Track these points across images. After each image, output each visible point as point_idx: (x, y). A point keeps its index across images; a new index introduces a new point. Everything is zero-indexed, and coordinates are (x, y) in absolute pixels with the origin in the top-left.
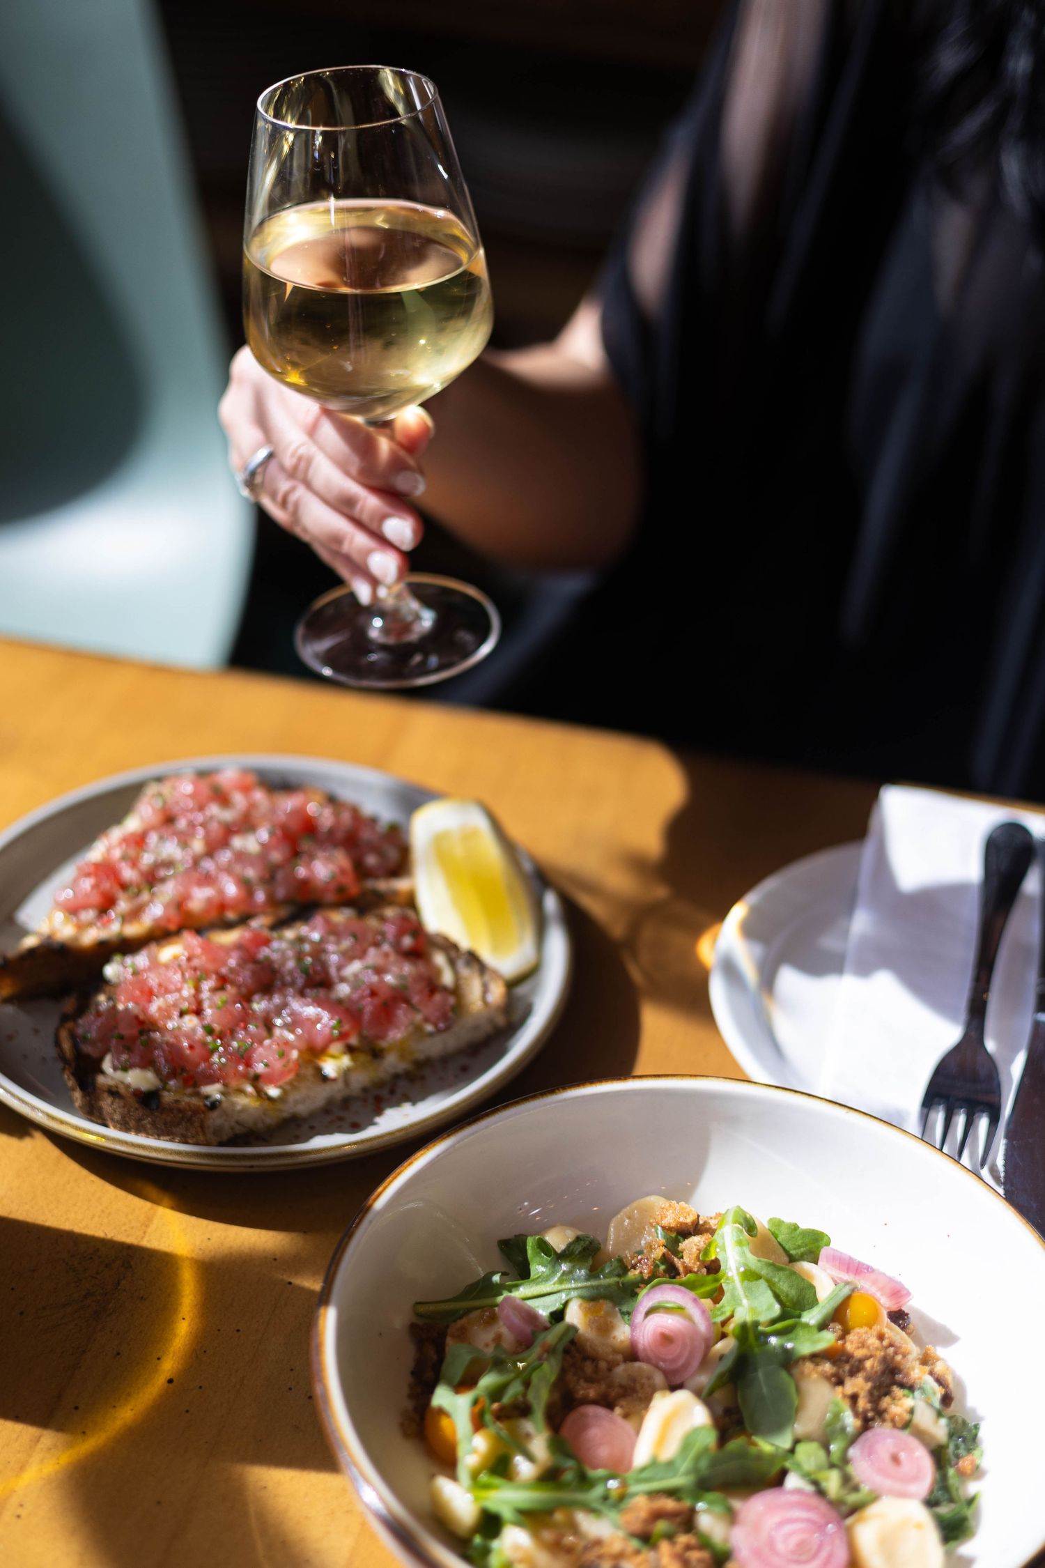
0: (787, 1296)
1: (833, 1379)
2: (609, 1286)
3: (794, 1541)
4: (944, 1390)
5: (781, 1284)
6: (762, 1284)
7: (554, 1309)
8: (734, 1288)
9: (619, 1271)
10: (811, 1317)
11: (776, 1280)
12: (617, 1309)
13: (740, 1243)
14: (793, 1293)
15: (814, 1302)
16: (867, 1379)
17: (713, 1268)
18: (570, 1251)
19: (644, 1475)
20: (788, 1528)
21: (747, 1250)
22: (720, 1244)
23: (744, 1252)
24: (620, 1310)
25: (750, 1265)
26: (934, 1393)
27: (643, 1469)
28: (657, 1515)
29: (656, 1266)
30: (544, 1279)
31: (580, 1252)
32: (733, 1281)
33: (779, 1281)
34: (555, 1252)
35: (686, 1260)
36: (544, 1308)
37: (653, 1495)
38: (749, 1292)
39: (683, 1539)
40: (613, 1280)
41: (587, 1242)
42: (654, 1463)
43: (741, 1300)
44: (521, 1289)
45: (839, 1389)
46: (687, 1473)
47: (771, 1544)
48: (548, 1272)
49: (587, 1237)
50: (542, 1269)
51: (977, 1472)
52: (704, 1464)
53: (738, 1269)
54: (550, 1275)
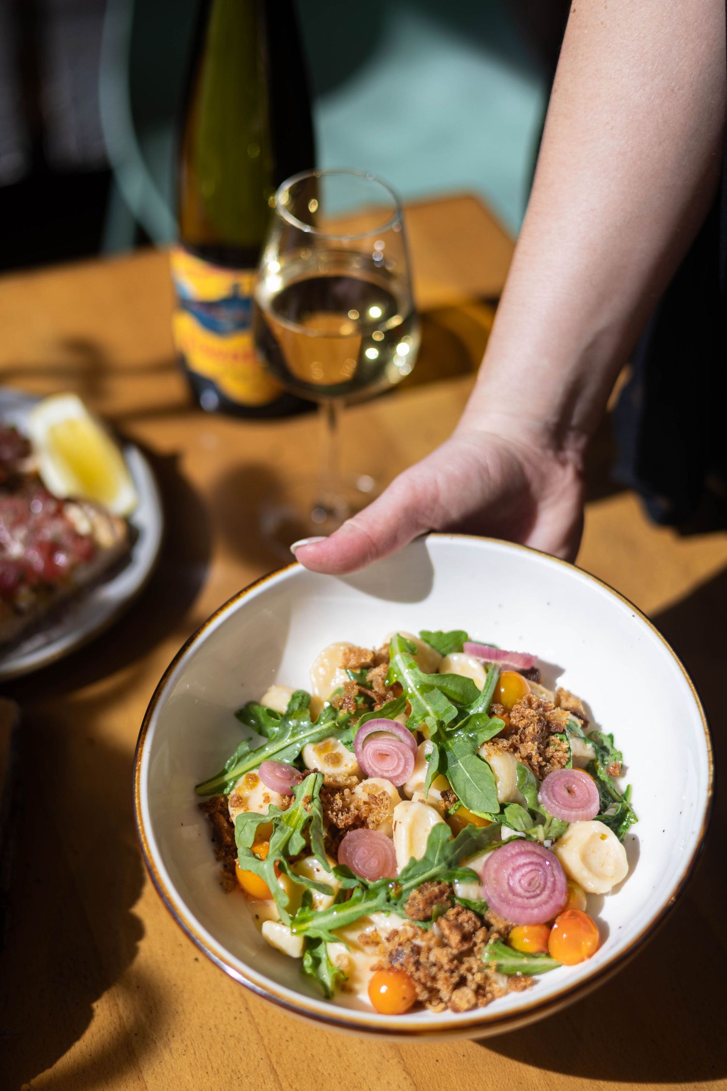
0: (455, 693)
1: (512, 750)
2: (329, 729)
3: (524, 882)
4: (583, 721)
5: (449, 686)
6: (437, 692)
7: (295, 757)
8: (418, 701)
9: (333, 714)
10: (479, 707)
11: (445, 685)
12: (339, 741)
13: (411, 666)
14: (459, 690)
15: (476, 693)
16: (533, 741)
17: (397, 688)
18: (291, 709)
19: (410, 873)
20: (518, 875)
21: (417, 670)
22: (396, 670)
23: (416, 673)
24: (342, 741)
25: (424, 680)
26: (577, 726)
27: (407, 870)
28: (430, 902)
29: (356, 701)
30: (281, 737)
31: (299, 708)
32: (416, 696)
33: (447, 685)
34: (282, 715)
35: (376, 689)
36: (288, 757)
37: (420, 886)
38: (429, 700)
39: (451, 913)
40: (330, 724)
41: (301, 698)
42: (413, 862)
43: (425, 708)
44: (267, 749)
45: (517, 755)
46: (439, 861)
47: (512, 890)
48: (281, 731)
49: (299, 693)
50: (276, 729)
51: (622, 770)
52: (448, 852)
53: (415, 686)
54: (284, 732)
